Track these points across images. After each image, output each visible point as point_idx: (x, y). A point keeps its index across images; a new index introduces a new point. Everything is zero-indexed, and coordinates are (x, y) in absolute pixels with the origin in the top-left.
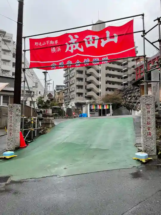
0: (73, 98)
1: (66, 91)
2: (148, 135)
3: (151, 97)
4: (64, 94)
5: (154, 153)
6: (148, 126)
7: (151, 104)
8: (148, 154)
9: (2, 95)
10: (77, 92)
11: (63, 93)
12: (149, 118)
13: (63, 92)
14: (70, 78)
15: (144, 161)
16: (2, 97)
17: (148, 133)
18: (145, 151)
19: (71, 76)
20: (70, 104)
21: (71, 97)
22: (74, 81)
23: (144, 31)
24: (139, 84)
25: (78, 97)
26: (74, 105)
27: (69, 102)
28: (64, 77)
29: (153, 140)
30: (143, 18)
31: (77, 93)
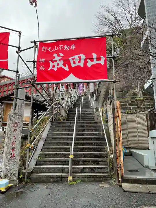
2: (11, 157)
3: (20, 114)
5: (16, 177)
6: (12, 146)
7: (19, 122)
8: (8, 180)
12: (15, 138)
15: (3, 190)
17: (11, 155)
18: (5, 177)
23: (19, 48)
24: (3, 102)
29: (16, 163)
30: (20, 36)
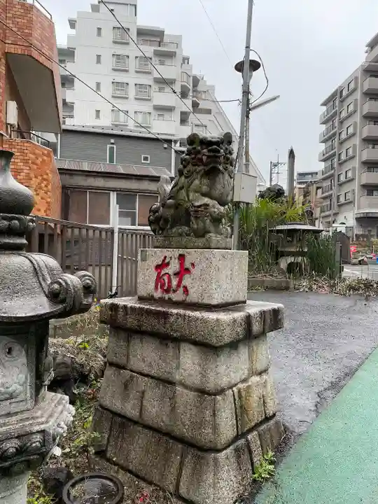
0: (351, 202)
1: (326, 184)
4: (320, 191)
9: (114, 190)
10: (364, 182)
11: (318, 188)
13: (318, 185)
14: (341, 143)
16: (113, 197)
19: (344, 136)
20: (341, 218)
21: (342, 200)
22: (354, 151)
25: (365, 200)
26: (351, 222)
27: (336, 214)
28: (322, 142)
31: (364, 186)
